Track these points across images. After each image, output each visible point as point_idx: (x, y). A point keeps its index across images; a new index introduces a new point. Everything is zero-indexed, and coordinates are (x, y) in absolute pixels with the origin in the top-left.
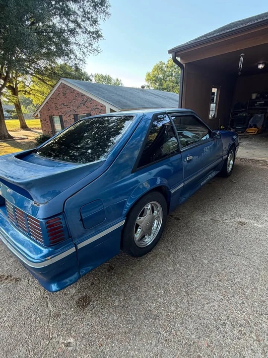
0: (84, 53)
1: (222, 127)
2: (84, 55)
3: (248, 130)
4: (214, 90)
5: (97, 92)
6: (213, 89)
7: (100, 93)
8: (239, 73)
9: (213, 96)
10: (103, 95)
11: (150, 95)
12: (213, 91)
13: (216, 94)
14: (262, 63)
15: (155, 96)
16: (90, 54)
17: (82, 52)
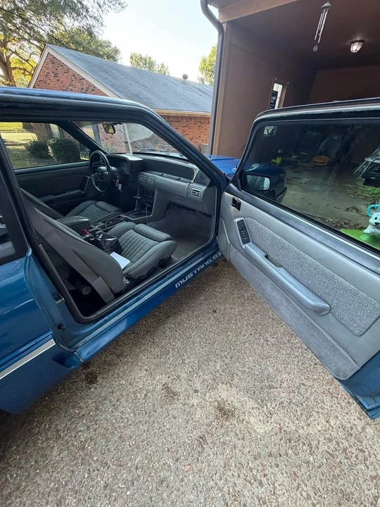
0: (100, 6)
1: (279, 151)
2: (100, 10)
3: (315, 159)
4: (278, 88)
5: (106, 76)
6: (276, 85)
7: (110, 78)
8: (315, 49)
9: (274, 98)
10: (114, 81)
11: (193, 91)
12: (275, 89)
13: (279, 96)
14: (360, 41)
15: (201, 93)
16: (109, 9)
17: (96, 4)
